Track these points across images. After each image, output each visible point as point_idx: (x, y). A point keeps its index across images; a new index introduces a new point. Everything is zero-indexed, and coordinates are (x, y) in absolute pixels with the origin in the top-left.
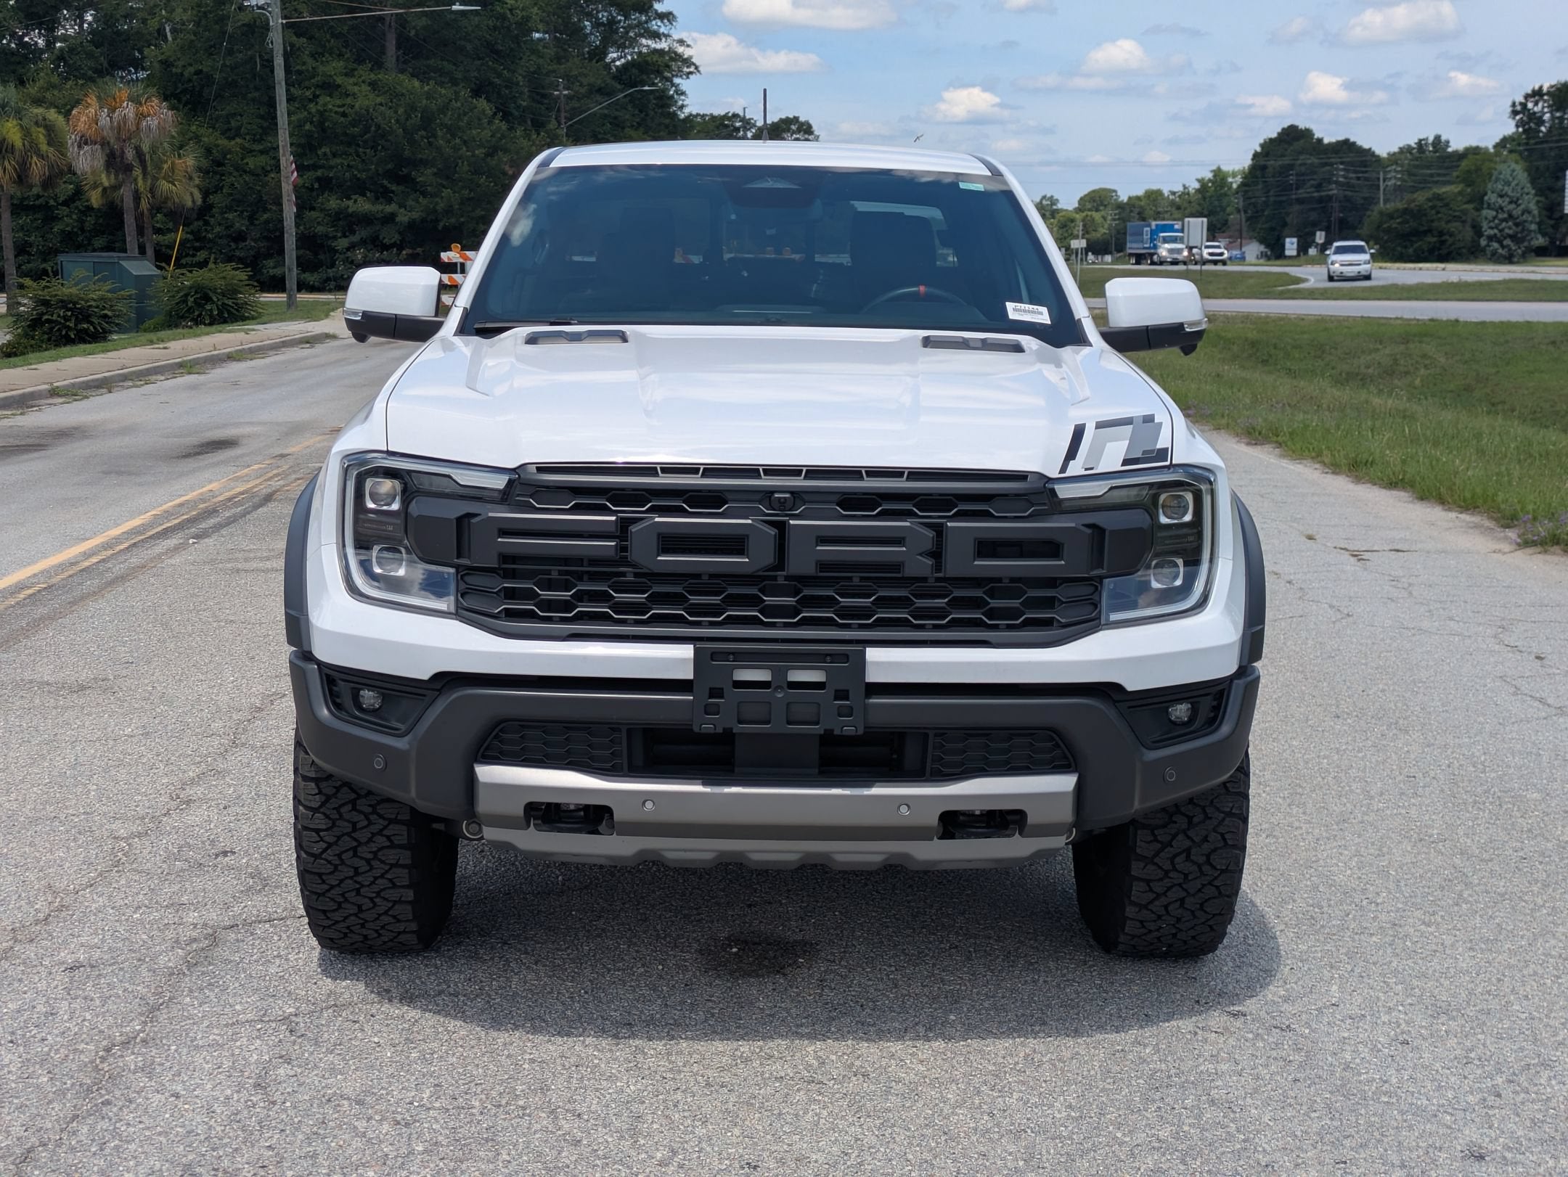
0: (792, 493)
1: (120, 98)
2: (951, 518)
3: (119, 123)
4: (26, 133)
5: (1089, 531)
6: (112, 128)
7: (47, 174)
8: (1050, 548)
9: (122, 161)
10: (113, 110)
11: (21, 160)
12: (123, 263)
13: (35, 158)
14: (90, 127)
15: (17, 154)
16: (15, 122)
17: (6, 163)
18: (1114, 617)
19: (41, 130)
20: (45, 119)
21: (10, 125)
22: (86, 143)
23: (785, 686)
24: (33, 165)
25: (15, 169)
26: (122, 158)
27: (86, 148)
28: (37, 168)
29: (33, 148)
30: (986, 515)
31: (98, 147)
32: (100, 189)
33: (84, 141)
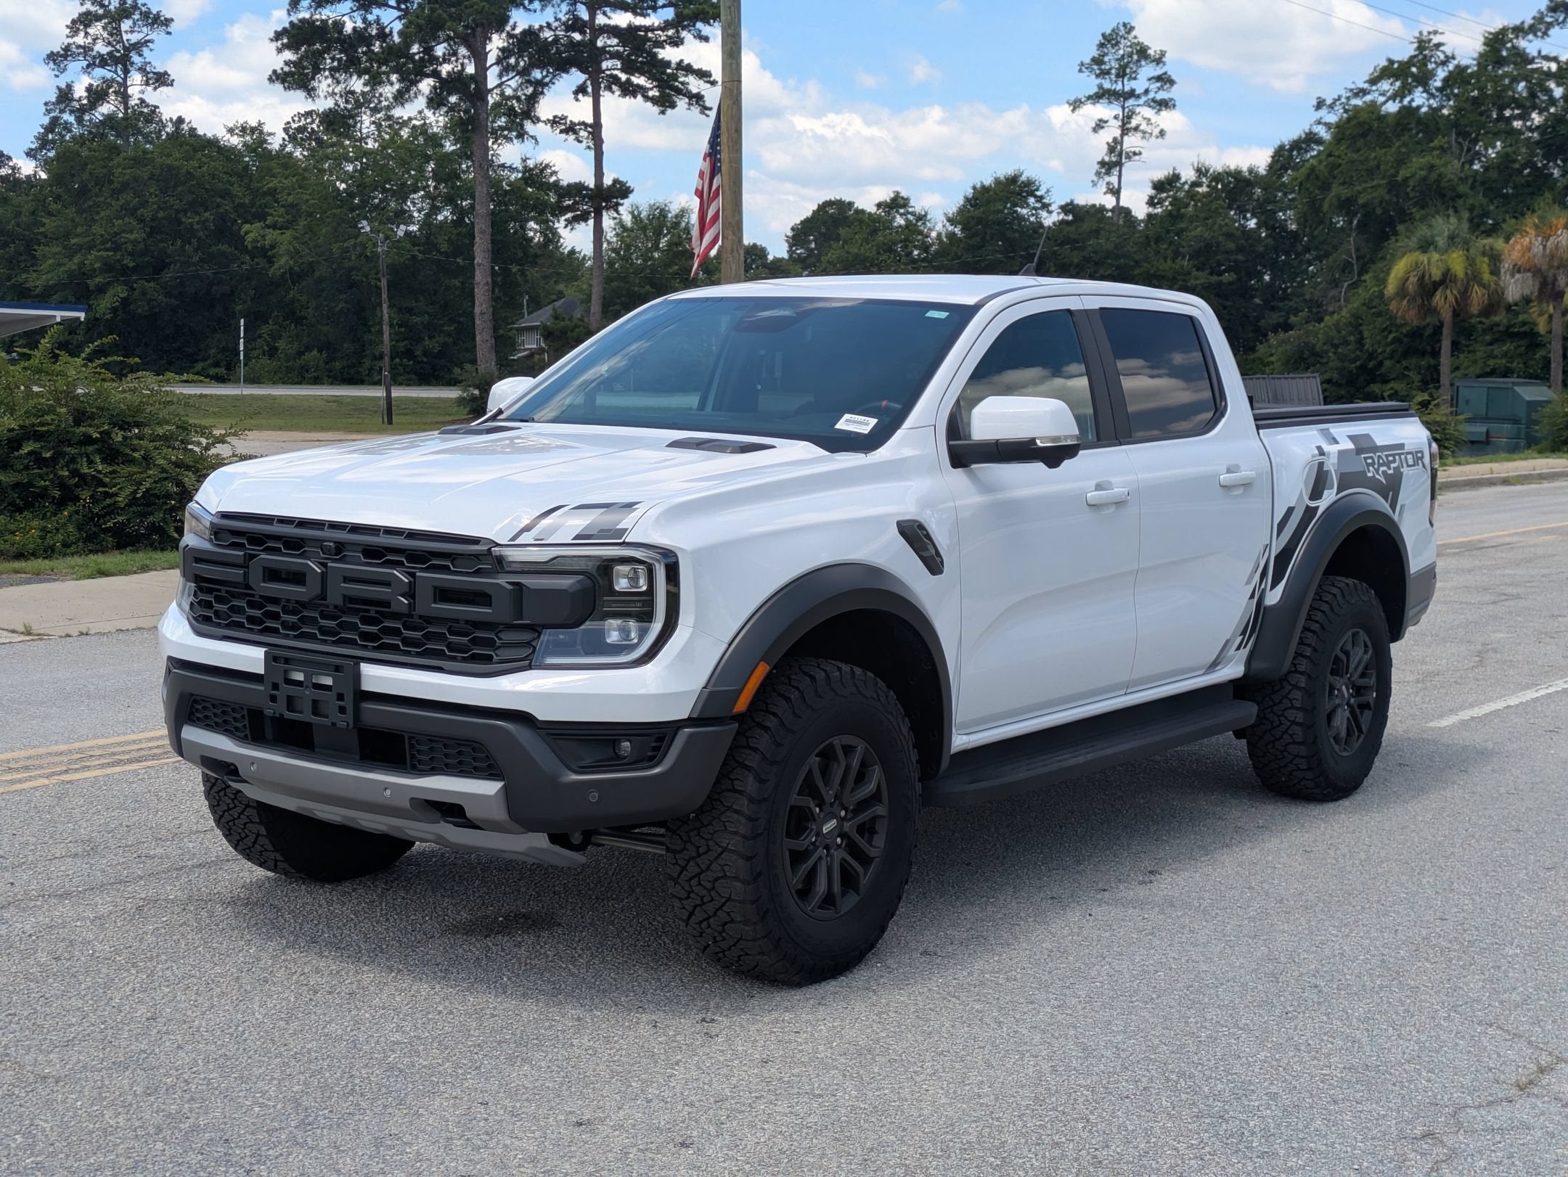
0: (335, 542)
1: (1557, 225)
2: (422, 570)
3: (1551, 251)
4: (1471, 262)
5: (510, 587)
6: (1544, 256)
7: (1486, 302)
8: (480, 597)
9: (1553, 289)
10: (1547, 238)
11: (1462, 290)
12: (1517, 389)
13: (1476, 287)
14: (1523, 255)
15: (1459, 284)
16: (1461, 252)
17: (1448, 292)
18: (550, 661)
19: (1486, 259)
20: (1491, 249)
21: (1455, 255)
22: (1519, 271)
23: (310, 685)
24: (1474, 294)
25: (1456, 299)
26: (1554, 284)
27: (1517, 276)
28: (1478, 297)
29: (1474, 277)
30: (445, 569)
31: (1529, 275)
32: (1546, 316)
33: (1517, 269)
